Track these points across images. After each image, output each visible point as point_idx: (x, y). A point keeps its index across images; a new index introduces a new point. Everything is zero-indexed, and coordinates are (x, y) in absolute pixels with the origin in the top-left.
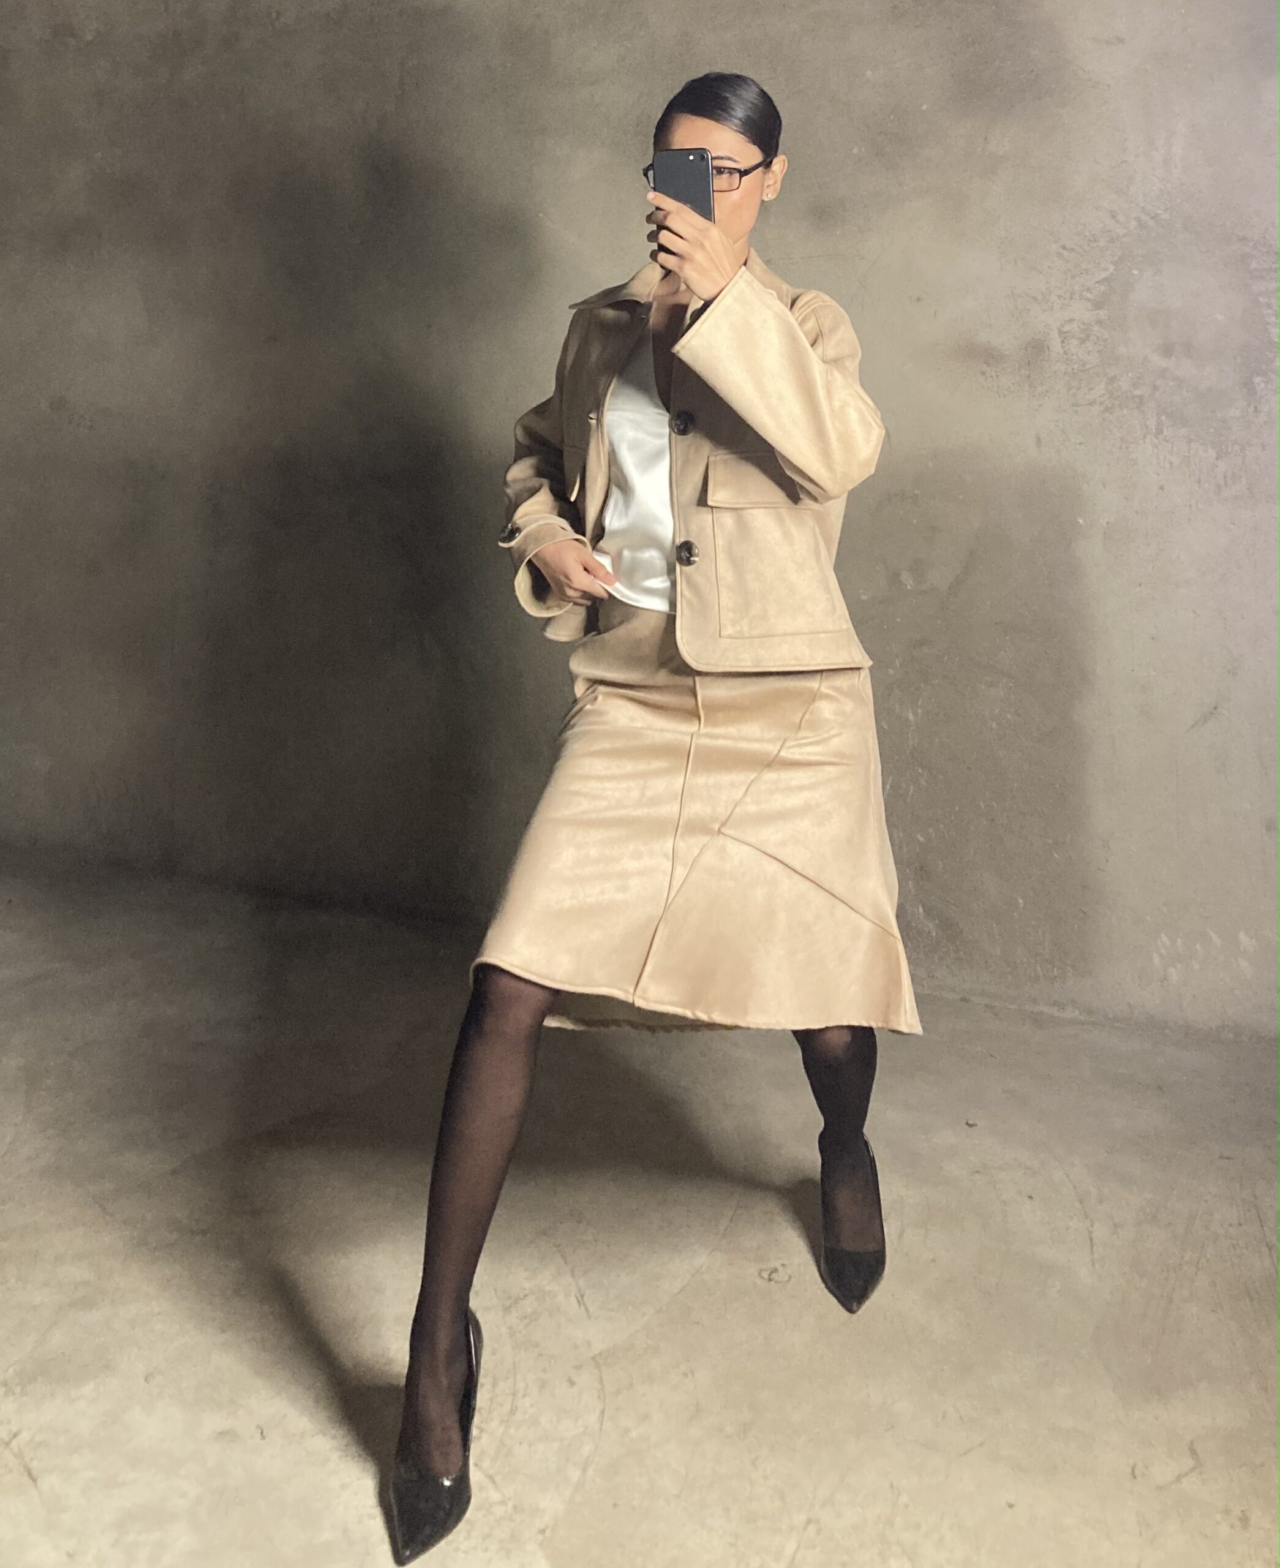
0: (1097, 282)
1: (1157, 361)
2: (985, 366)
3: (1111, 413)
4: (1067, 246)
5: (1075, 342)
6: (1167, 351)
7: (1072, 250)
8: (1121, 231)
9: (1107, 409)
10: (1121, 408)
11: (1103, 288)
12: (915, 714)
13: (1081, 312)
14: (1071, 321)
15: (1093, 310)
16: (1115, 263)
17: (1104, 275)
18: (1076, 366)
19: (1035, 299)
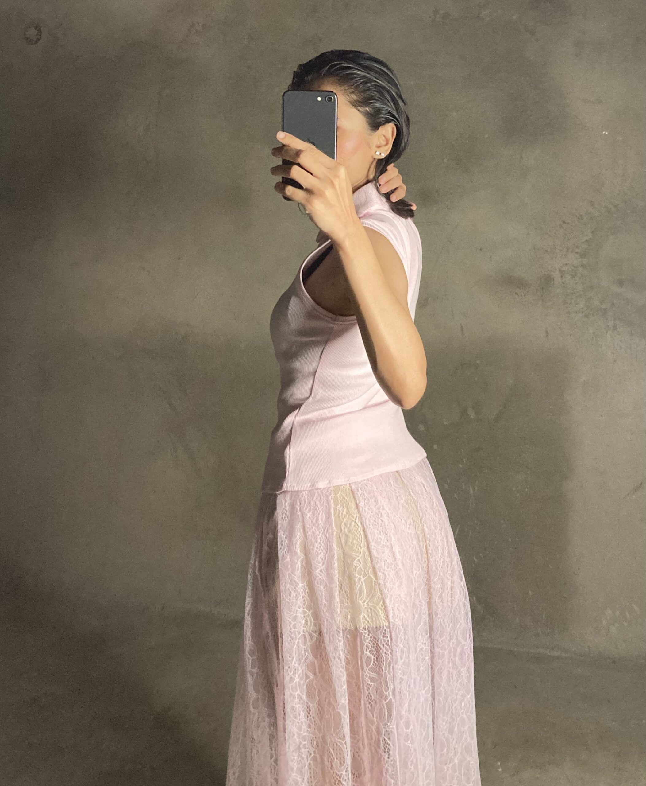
0: (582, 243)
1: (616, 289)
2: (518, 289)
3: (588, 318)
4: (566, 222)
5: (569, 277)
6: (621, 283)
7: (568, 223)
8: (597, 214)
9: (586, 316)
10: (593, 315)
11: (585, 246)
12: (474, 489)
13: (573, 259)
14: (567, 264)
15: (579, 259)
16: (593, 232)
17: (587, 238)
18: (569, 291)
19: (546, 251)
